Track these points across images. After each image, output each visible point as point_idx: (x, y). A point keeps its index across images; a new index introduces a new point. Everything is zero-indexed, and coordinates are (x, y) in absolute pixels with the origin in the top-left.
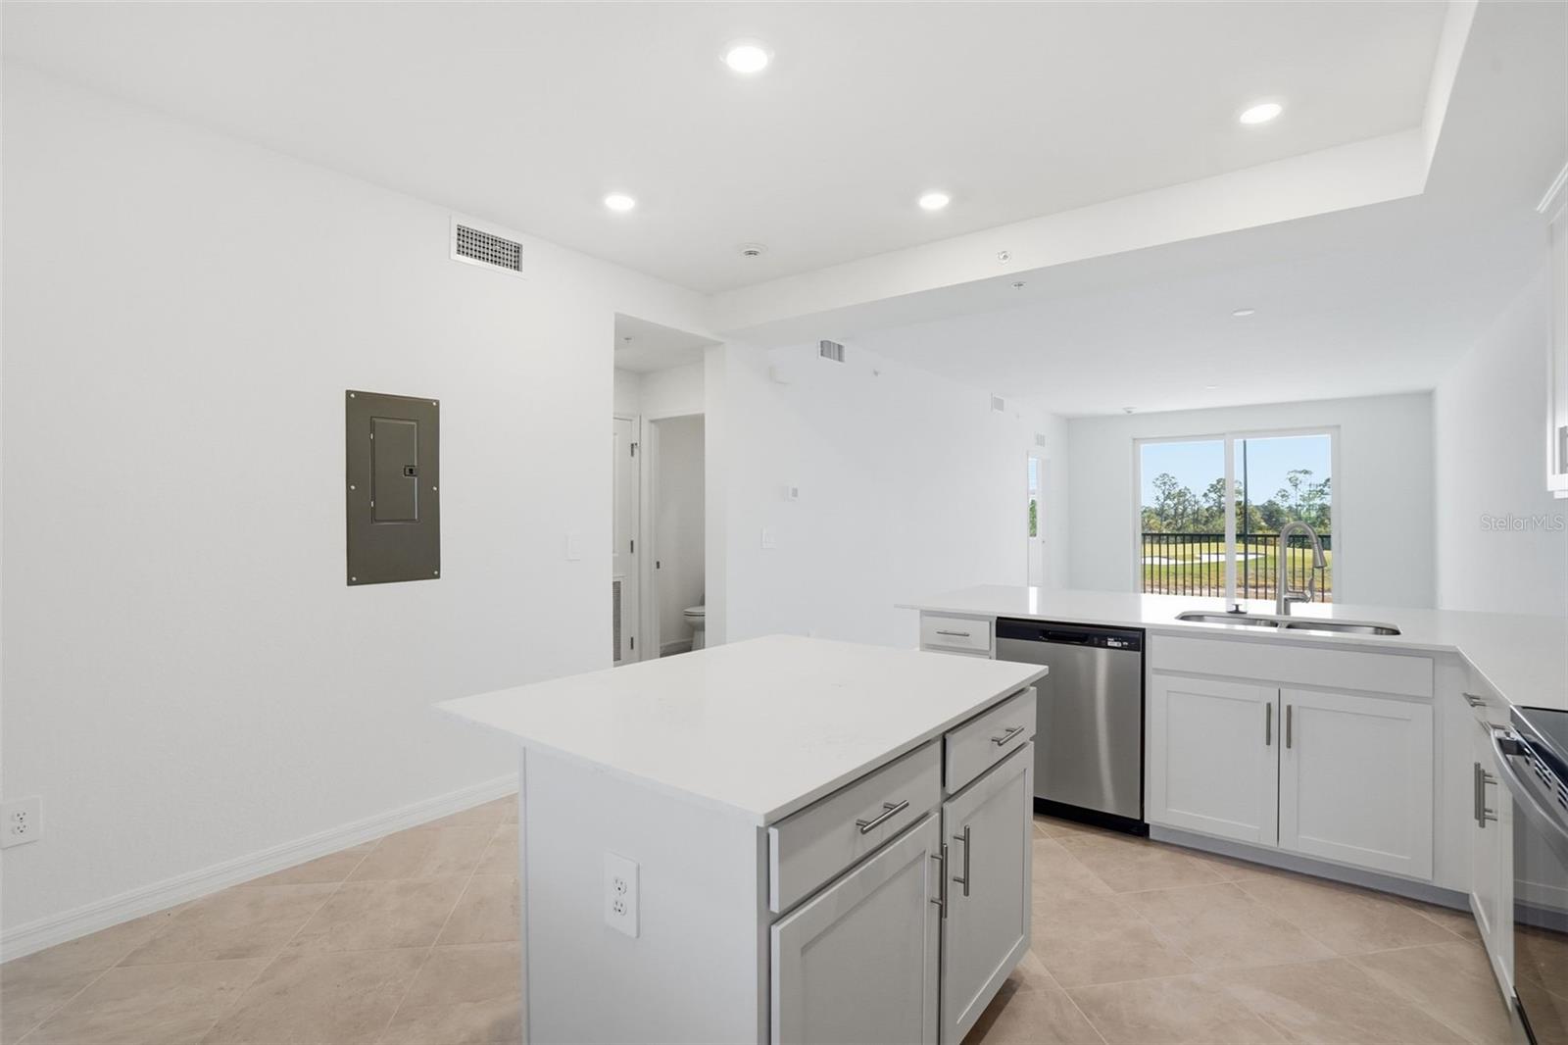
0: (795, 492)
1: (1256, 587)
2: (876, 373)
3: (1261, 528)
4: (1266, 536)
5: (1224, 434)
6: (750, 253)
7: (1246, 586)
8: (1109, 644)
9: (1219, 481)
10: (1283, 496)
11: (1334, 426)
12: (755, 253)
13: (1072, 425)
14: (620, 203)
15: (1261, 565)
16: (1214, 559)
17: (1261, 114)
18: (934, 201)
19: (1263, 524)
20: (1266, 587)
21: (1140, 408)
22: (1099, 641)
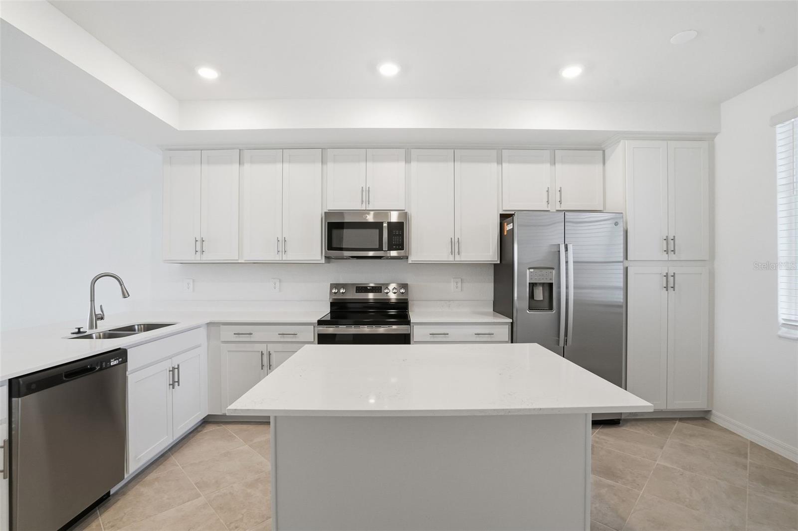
8: (112, 363)
22: (106, 365)
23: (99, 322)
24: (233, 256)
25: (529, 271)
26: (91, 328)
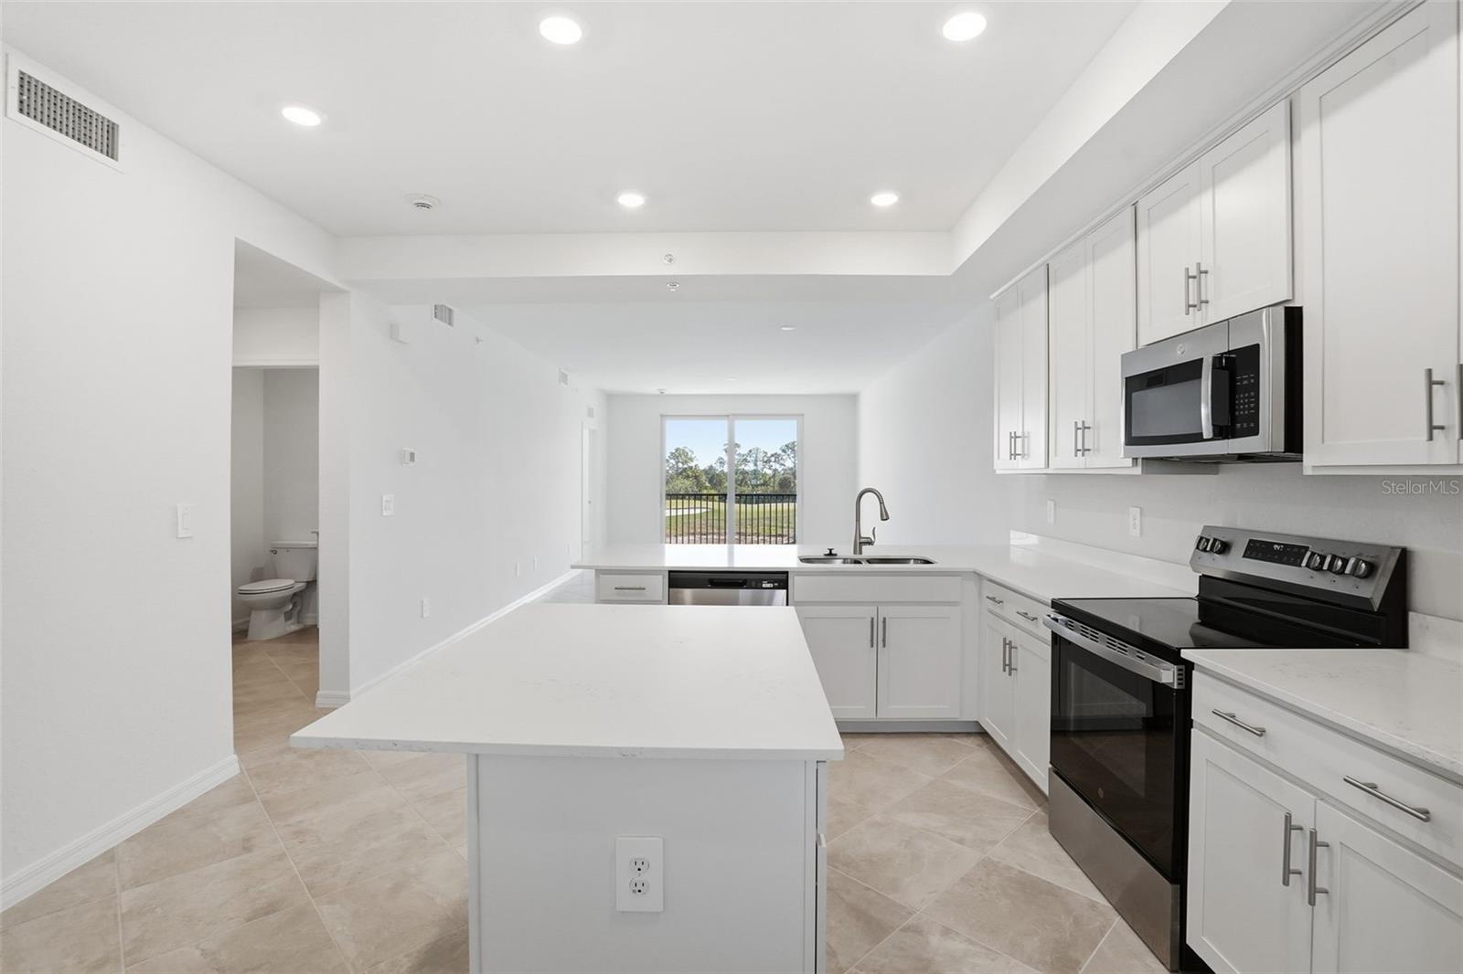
0: (412, 455)
1: (707, 534)
2: (478, 340)
3: (706, 488)
4: (707, 495)
5: (728, 416)
6: (422, 205)
7: (740, 534)
8: (764, 586)
9: (677, 450)
10: (721, 463)
11: (799, 415)
12: (427, 207)
13: (611, 398)
14: (302, 117)
15: (710, 517)
16: (686, 512)
17: (884, 200)
18: (631, 201)
19: (707, 484)
20: (713, 534)
21: (672, 390)
23: (866, 547)
26: (855, 553)
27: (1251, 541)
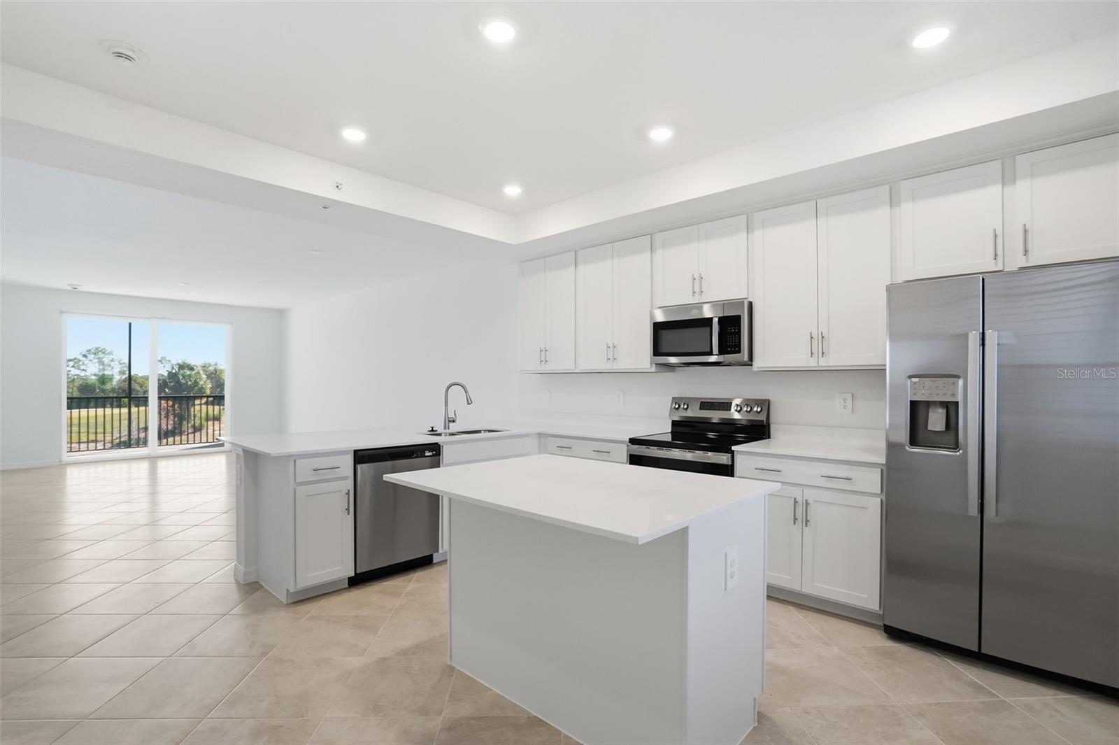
6: (120, 55)
8: (426, 454)
12: (128, 58)
22: (421, 454)
23: (451, 424)
24: (569, 366)
25: (911, 381)
26: (445, 428)
27: (701, 402)
